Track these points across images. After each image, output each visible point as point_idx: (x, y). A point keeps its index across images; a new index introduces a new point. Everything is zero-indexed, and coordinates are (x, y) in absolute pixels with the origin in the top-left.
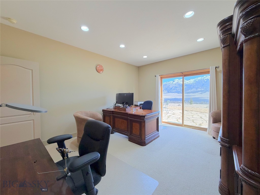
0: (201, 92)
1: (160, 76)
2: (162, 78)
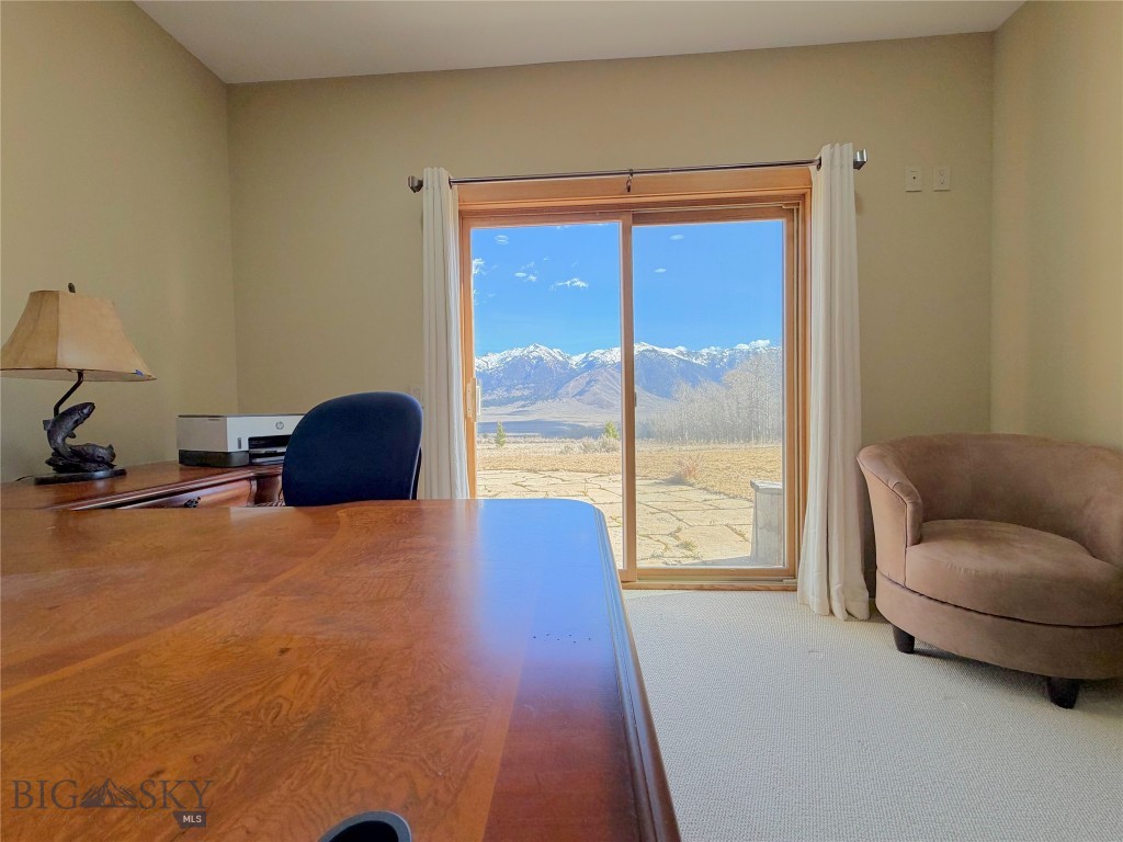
0: (522, 403)
1: (455, 186)
2: (464, 216)
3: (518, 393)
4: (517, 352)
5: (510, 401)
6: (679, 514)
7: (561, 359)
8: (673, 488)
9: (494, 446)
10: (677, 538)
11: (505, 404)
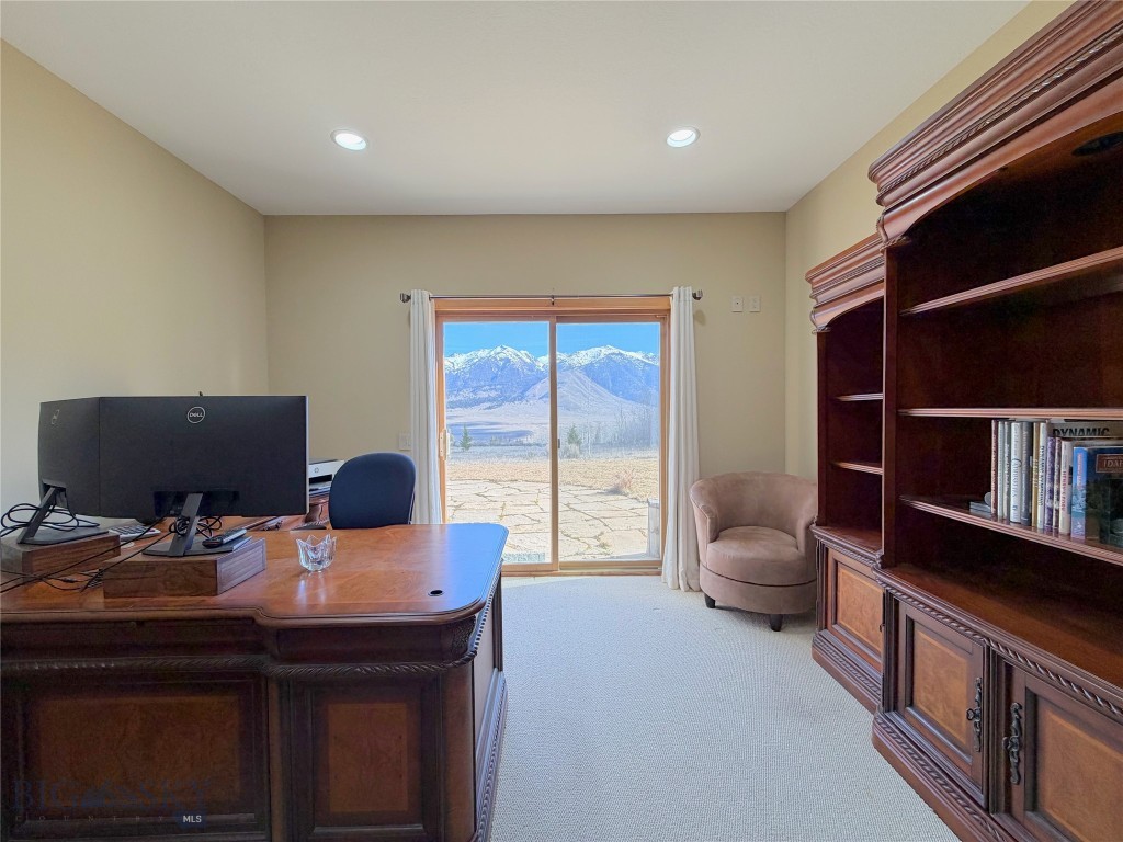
0: (488, 404)
1: (433, 300)
2: (439, 315)
3: (485, 395)
4: (483, 353)
5: (477, 402)
6: (606, 521)
7: (528, 360)
8: (611, 497)
9: (460, 449)
10: (599, 539)
11: (471, 405)
